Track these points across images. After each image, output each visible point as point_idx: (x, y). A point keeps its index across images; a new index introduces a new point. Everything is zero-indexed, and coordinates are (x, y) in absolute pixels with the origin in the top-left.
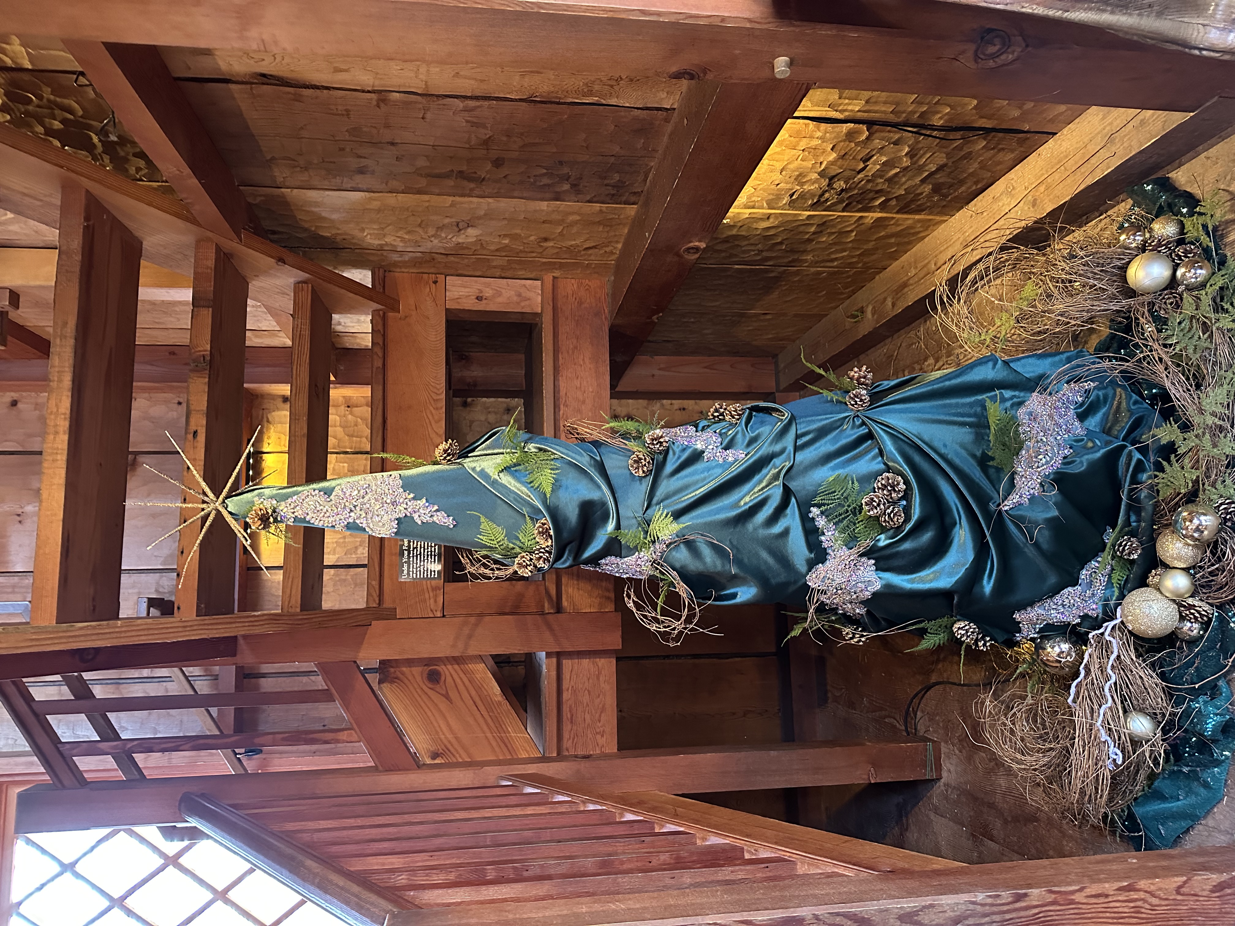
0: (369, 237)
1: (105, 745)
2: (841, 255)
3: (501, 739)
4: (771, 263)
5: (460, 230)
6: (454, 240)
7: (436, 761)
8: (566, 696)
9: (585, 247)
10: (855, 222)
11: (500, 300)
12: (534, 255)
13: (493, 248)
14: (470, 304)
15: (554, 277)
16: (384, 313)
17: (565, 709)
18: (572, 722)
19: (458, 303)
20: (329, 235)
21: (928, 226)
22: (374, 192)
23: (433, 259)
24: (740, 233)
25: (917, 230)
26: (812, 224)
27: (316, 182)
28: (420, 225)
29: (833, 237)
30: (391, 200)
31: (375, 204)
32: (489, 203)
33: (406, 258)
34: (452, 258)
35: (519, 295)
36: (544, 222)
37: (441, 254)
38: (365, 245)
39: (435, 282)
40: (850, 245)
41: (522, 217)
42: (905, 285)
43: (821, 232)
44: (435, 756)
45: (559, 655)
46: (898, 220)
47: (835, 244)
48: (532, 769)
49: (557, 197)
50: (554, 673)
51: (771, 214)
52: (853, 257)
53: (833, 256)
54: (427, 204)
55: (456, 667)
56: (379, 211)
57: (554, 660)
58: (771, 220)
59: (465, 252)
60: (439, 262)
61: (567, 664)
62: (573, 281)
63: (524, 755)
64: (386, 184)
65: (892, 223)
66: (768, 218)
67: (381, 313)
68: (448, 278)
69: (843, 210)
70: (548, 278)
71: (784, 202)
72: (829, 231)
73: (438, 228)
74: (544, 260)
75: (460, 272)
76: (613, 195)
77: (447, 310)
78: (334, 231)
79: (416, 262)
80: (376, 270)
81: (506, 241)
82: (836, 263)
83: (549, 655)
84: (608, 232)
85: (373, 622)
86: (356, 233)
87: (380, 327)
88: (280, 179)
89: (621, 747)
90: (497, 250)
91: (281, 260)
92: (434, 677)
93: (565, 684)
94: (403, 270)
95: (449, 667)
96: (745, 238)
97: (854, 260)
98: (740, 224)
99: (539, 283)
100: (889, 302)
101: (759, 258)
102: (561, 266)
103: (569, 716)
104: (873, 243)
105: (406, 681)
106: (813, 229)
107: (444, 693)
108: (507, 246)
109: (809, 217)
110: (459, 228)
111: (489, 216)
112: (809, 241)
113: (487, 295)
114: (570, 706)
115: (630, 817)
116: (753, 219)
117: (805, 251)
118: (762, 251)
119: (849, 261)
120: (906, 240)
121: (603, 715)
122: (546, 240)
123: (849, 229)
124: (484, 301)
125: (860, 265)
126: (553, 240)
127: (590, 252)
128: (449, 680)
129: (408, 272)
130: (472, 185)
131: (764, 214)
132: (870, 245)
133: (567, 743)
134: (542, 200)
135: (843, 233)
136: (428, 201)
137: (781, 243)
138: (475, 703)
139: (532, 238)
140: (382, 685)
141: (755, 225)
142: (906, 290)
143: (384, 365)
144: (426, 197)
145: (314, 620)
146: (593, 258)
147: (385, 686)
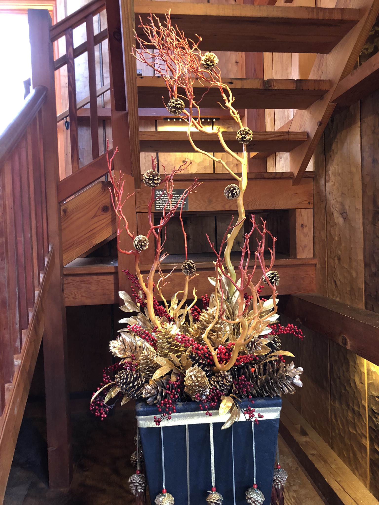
0: (333, 168)
1: (71, 50)
2: (340, 423)
3: (73, 245)
4: (332, 383)
5: (341, 214)
6: (335, 211)
7: (62, 212)
8: (95, 277)
9: (336, 281)
10: (363, 434)
11: (302, 236)
12: (329, 253)
13: (332, 231)
14: (299, 221)
15: (316, 265)
16: (292, 178)
17: (87, 278)
18: (81, 281)
19: (299, 215)
20: (333, 148)
21: (362, 477)
22: (361, 168)
23: (322, 202)
24: (350, 367)
25: (359, 470)
26: (359, 408)
27: (365, 139)
28: (343, 193)
29: (352, 420)
30: (358, 178)
31: (354, 170)
32: (360, 229)
33: (323, 188)
34: (324, 211)
35: (305, 247)
36: (350, 258)
37: (326, 205)
38: (328, 166)
39: (309, 203)
40: (347, 430)
41: (352, 246)
42: (325, 461)
43: (354, 413)
44: (65, 211)
45: (116, 274)
46: (366, 459)
47: (347, 421)
48: (57, 261)
49: (366, 265)
50: (107, 271)
51: (364, 385)
52: (339, 430)
53: (339, 419)
54: (356, 196)
55: (110, 220)
56: (350, 172)
57: (113, 271)
58: (360, 385)
59: (328, 217)
60: (321, 205)
61: (111, 278)
62: (315, 275)
63: (64, 257)
64: (367, 175)
65: (363, 455)
66: (361, 383)
67: (292, 176)
68: (312, 209)
69: (370, 427)
70: (316, 261)
71: (373, 393)
72: (356, 418)
73: (342, 203)
74: (326, 259)
75: (316, 215)
76: (370, 296)
77: (294, 210)
78: (335, 151)
79: (319, 193)
80: (314, 174)
81: (336, 238)
82: (334, 420)
83: (116, 268)
84: (346, 293)
85: (133, 177)
86: (335, 161)
87: (285, 176)
88: (366, 120)
89: (68, 308)
90: (330, 234)
91: (321, 124)
92: (105, 209)
93: (101, 277)
94: (315, 187)
95: (110, 217)
96: (348, 369)
97: (337, 432)
98: (356, 366)
99: (312, 256)
100: (314, 452)
101: (335, 377)
102: (323, 268)
103: (84, 280)
104: (349, 443)
105: (103, 195)
106: (356, 408)
107: (97, 215)
108: (334, 239)
109: (364, 407)
110: (343, 213)
111: (352, 229)
112: (348, 406)
113: (304, 230)
114: (89, 280)
115: (31, 315)
116: (361, 374)
117: (341, 403)
118: (339, 378)
119: (336, 428)
120: (352, 462)
121: (85, 298)
122: (339, 259)
123: (357, 429)
124: (301, 228)
125: (333, 434)
126: (339, 263)
127: (333, 284)
128: (103, 217)
129: (313, 189)
130: (370, 219)
131: (364, 381)
132: (347, 441)
133: (70, 279)
134: (365, 257)
135: (354, 426)
136: (358, 197)
137: (345, 389)
138: (92, 230)
139: (340, 252)
140: (101, 183)
141: (356, 375)
142: (323, 463)
143: (265, 178)
144: (360, 195)
145: (135, 147)
146: (330, 285)
147: (101, 185)
